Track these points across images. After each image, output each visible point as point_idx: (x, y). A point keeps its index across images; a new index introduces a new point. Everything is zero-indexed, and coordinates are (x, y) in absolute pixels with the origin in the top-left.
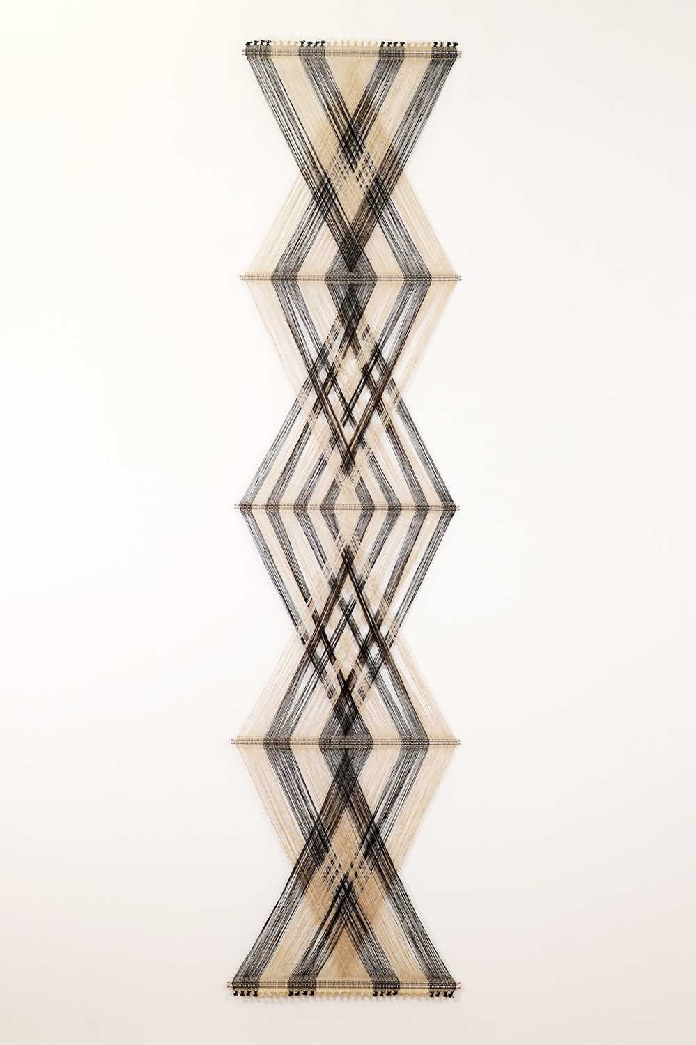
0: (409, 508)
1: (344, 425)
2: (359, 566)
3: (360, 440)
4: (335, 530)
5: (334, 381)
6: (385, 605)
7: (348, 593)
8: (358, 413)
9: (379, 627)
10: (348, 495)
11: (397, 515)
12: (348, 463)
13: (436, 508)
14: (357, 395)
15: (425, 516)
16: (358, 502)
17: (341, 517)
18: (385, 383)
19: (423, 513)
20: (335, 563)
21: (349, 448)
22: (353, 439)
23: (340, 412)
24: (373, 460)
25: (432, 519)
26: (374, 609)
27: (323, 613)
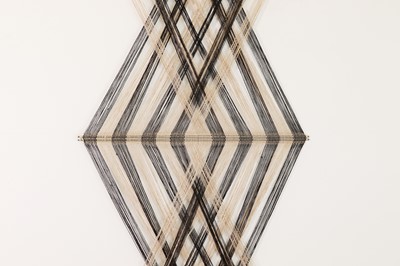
0: (260, 138)
1: (193, 54)
2: (210, 196)
3: (210, 70)
4: (185, 161)
5: (183, 9)
6: (236, 235)
7: (199, 224)
8: (207, 42)
9: (231, 256)
10: (197, 127)
11: (249, 146)
12: (198, 94)
13: (287, 138)
14: (206, 24)
15: (276, 146)
16: (209, 133)
17: (191, 148)
18: (235, 13)
19: (274, 143)
20: (185, 195)
21: (198, 78)
22: (203, 69)
23: (189, 42)
24: (223, 92)
25: (283, 150)
26: (225, 238)
27: (174, 245)
